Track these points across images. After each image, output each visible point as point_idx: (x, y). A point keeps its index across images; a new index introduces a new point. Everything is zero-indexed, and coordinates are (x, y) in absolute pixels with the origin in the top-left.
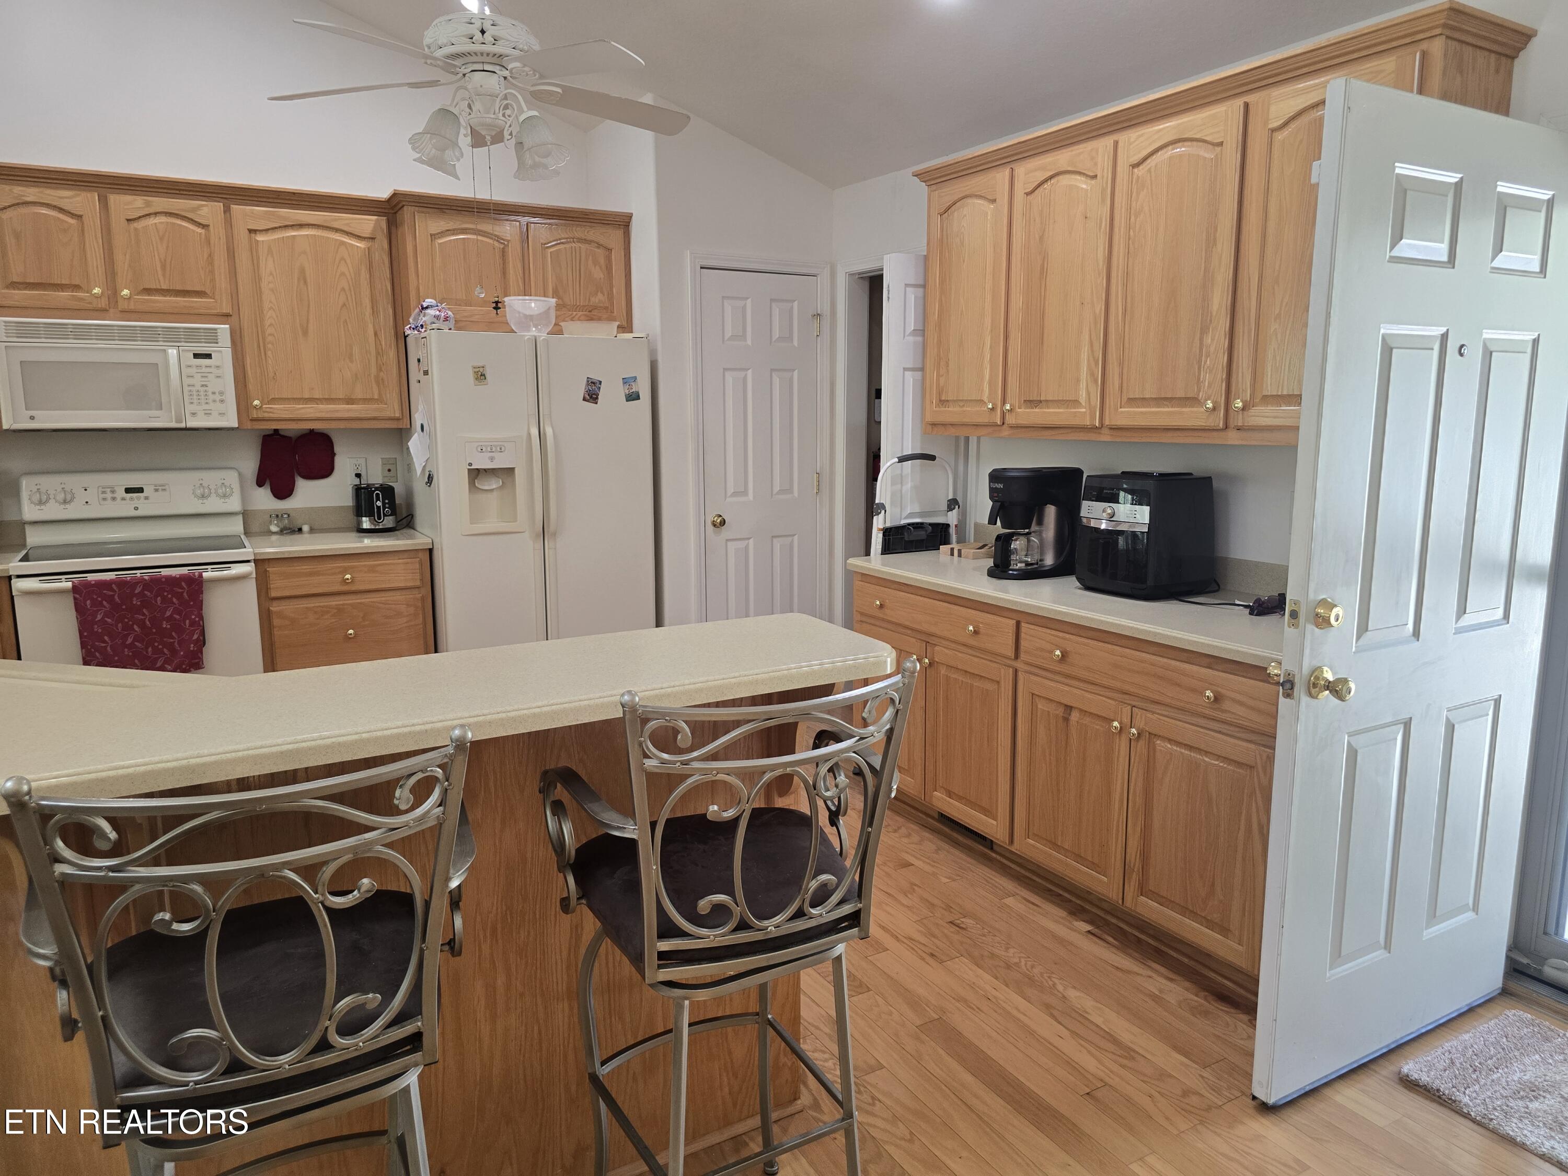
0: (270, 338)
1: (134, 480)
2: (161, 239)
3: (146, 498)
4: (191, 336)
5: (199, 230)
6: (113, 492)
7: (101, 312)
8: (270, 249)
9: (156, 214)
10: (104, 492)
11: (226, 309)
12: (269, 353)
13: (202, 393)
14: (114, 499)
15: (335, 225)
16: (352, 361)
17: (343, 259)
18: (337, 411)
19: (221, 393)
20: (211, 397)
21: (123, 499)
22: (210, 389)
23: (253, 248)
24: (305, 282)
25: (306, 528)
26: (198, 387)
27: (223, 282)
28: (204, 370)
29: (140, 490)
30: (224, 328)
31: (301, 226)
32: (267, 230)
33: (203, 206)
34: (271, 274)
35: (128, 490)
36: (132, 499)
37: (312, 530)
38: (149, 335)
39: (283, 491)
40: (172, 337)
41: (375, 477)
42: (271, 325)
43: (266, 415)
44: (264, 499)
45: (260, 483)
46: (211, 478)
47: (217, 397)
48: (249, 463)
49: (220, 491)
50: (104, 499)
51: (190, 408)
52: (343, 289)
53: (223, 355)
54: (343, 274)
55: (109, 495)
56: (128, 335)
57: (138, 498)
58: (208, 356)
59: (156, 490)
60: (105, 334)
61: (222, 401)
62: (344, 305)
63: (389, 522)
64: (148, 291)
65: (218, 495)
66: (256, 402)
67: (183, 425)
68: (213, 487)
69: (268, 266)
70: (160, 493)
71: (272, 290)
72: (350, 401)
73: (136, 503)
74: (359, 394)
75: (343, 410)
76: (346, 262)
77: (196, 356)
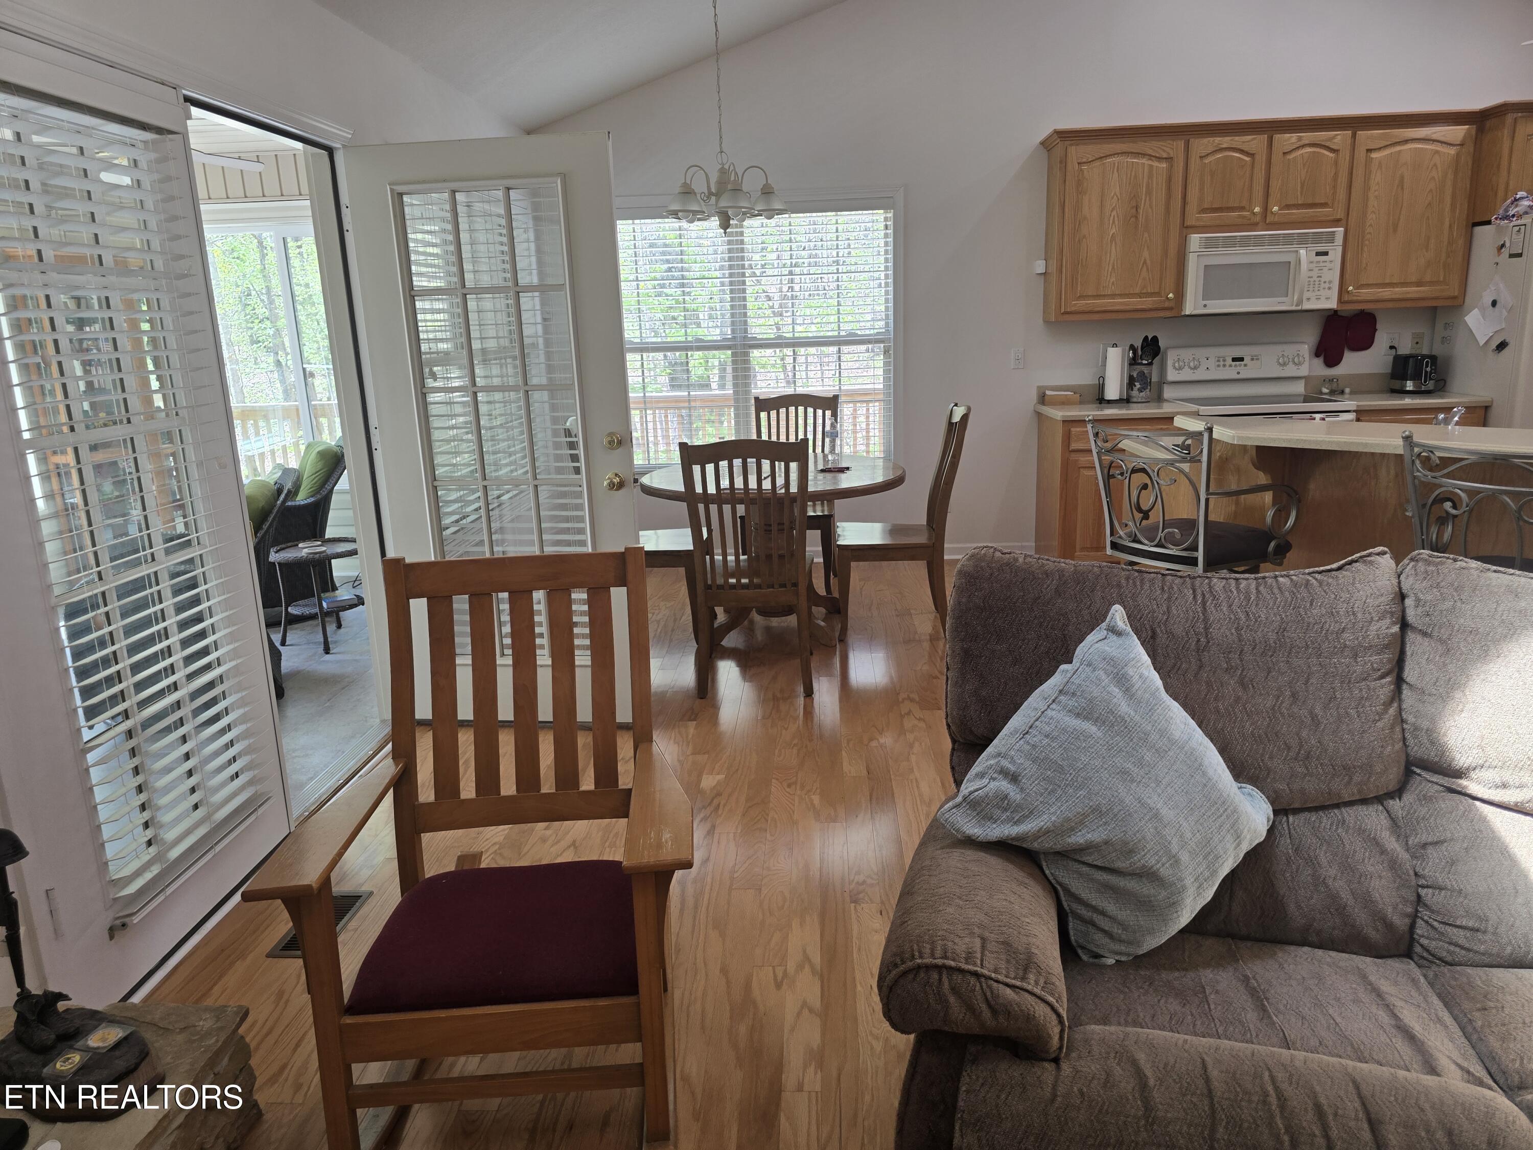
0: (1368, 236)
1: (1237, 352)
2: (1304, 165)
3: (1245, 365)
4: (1317, 239)
5: (1331, 155)
6: (1224, 361)
7: (1253, 226)
8: (1380, 163)
9: (1303, 146)
10: (1218, 361)
11: (1340, 214)
12: (1366, 249)
13: (1317, 283)
14: (1224, 366)
15: (1434, 137)
16: (1427, 251)
17: (1435, 165)
18: (1408, 293)
19: (1330, 282)
20: (1323, 285)
21: (1230, 366)
22: (1323, 280)
23: (1368, 161)
24: (1402, 188)
25: (1347, 390)
26: (1315, 278)
27: (1342, 194)
28: (1322, 264)
29: (1242, 359)
30: (1340, 230)
31: (1406, 141)
32: (1380, 149)
33: (1337, 135)
34: (1378, 184)
35: (1234, 360)
36: (1236, 366)
37: (1351, 393)
38: (1288, 240)
39: (1332, 360)
40: (1303, 240)
42: (1371, 225)
43: (1355, 298)
44: (1318, 368)
45: (1317, 355)
46: (1290, 350)
47: (1327, 285)
48: (1309, 338)
50: (1219, 366)
51: (1306, 295)
52: (1431, 190)
53: (1336, 254)
54: (1433, 178)
55: (1222, 363)
56: (1274, 241)
57: (1240, 365)
58: (1326, 254)
59: (1252, 359)
60: (1259, 242)
61: (1329, 288)
62: (1430, 204)
63: (1431, 385)
64: (1288, 207)
66: (1351, 288)
67: (1299, 308)
69: (1377, 178)
70: (1255, 361)
71: (1376, 197)
72: (1419, 284)
73: (1238, 369)
74: (1428, 278)
76: (1437, 168)
77: (1318, 254)
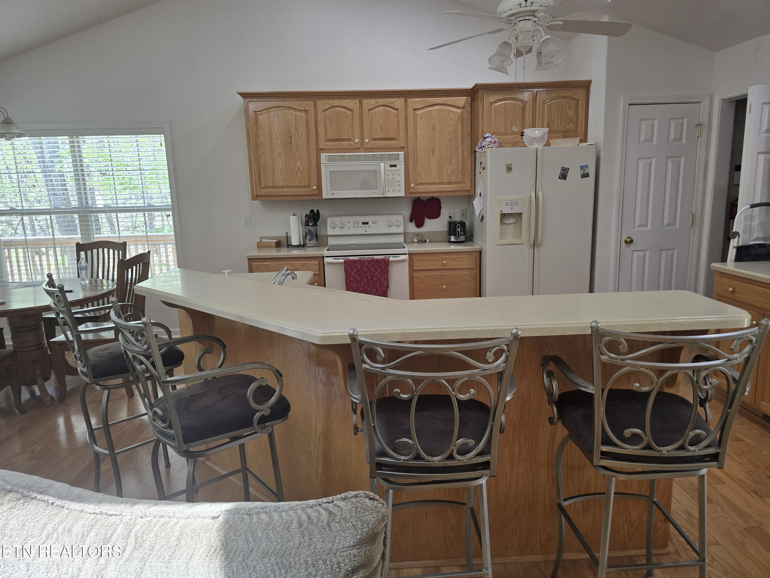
0: (419, 157)
1: (365, 219)
2: (380, 117)
3: (369, 227)
4: (390, 158)
5: (395, 111)
6: (358, 224)
7: (357, 149)
8: (421, 116)
9: (379, 106)
10: (355, 224)
11: (403, 145)
12: (418, 163)
13: (392, 182)
14: (358, 227)
15: (449, 103)
16: (451, 165)
17: (451, 118)
18: (444, 188)
19: (399, 182)
20: (396, 183)
21: (361, 227)
22: (395, 180)
23: (415, 116)
24: (435, 130)
25: (428, 240)
26: (391, 179)
27: (402, 134)
28: (394, 172)
29: (367, 223)
30: (402, 153)
31: (434, 105)
32: (421, 109)
33: (397, 100)
34: (421, 128)
35: (363, 223)
36: (364, 227)
37: (430, 241)
38: (374, 158)
39: (420, 224)
40: (382, 158)
41: (457, 218)
42: (420, 151)
43: (416, 191)
44: (412, 228)
45: (411, 221)
46: (393, 218)
47: (398, 184)
48: (407, 211)
49: (396, 224)
50: (355, 227)
51: (387, 188)
52: (450, 132)
53: (401, 166)
54: (450, 125)
55: (357, 225)
56: (367, 158)
57: (367, 227)
58: (395, 166)
59: (373, 223)
60: (359, 158)
61: (399, 185)
62: (450, 139)
63: (462, 238)
64: (375, 139)
65: (395, 226)
66: (412, 185)
67: (384, 196)
68: (393, 222)
69: (420, 124)
70: (374, 224)
71: (421, 135)
72: (449, 183)
73: (366, 229)
74: (453, 180)
75: (446, 187)
76: (452, 120)
77: (391, 166)
